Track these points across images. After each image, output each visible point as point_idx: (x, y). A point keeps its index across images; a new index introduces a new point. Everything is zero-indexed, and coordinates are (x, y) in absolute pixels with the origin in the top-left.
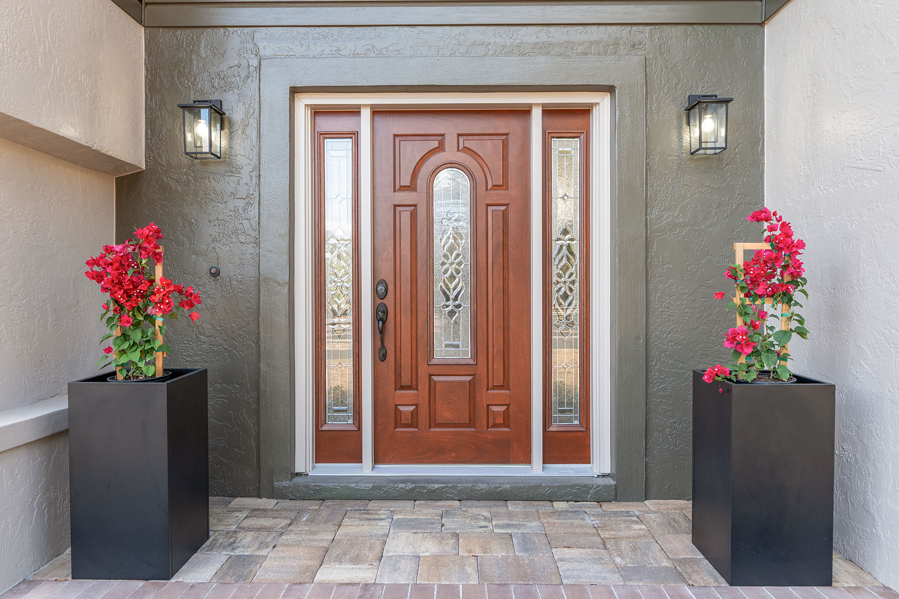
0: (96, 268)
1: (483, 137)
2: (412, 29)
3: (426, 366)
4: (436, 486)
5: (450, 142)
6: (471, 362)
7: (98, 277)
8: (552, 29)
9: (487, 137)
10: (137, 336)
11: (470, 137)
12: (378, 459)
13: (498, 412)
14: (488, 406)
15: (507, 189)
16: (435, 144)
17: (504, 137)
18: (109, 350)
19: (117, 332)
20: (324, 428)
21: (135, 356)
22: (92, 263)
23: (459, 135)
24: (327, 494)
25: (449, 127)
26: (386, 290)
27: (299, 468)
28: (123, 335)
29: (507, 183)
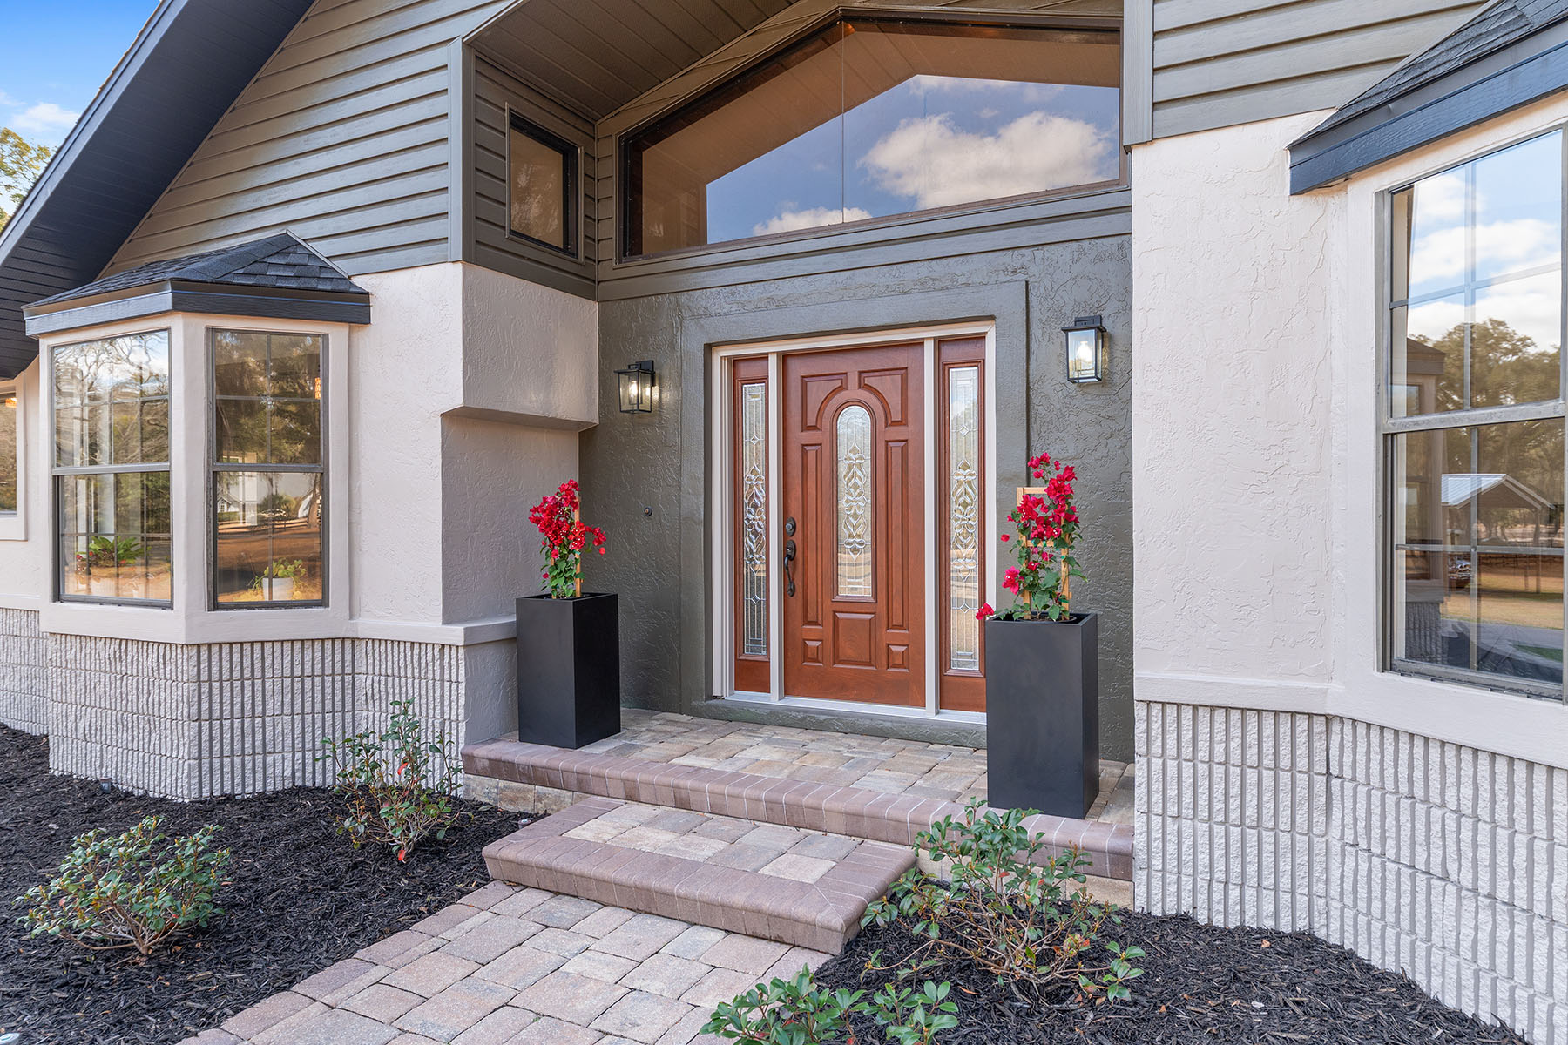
0: (537, 514)
1: (882, 373)
2: (804, 278)
3: (830, 603)
4: (824, 717)
5: (853, 380)
6: (872, 600)
7: (536, 520)
8: (934, 262)
9: (887, 373)
10: (563, 566)
11: (871, 374)
12: (787, 691)
13: (898, 653)
14: (888, 645)
15: (906, 425)
16: (838, 383)
17: (903, 372)
18: (546, 576)
19: (551, 562)
20: (742, 658)
21: (561, 581)
22: (535, 510)
23: (860, 372)
24: (732, 716)
25: (851, 365)
26: (794, 528)
27: (716, 692)
28: (555, 565)
29: (907, 419)
